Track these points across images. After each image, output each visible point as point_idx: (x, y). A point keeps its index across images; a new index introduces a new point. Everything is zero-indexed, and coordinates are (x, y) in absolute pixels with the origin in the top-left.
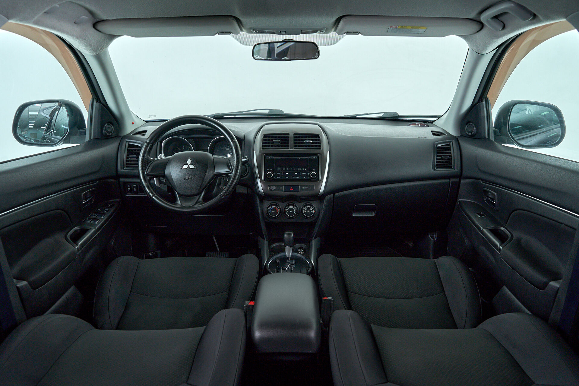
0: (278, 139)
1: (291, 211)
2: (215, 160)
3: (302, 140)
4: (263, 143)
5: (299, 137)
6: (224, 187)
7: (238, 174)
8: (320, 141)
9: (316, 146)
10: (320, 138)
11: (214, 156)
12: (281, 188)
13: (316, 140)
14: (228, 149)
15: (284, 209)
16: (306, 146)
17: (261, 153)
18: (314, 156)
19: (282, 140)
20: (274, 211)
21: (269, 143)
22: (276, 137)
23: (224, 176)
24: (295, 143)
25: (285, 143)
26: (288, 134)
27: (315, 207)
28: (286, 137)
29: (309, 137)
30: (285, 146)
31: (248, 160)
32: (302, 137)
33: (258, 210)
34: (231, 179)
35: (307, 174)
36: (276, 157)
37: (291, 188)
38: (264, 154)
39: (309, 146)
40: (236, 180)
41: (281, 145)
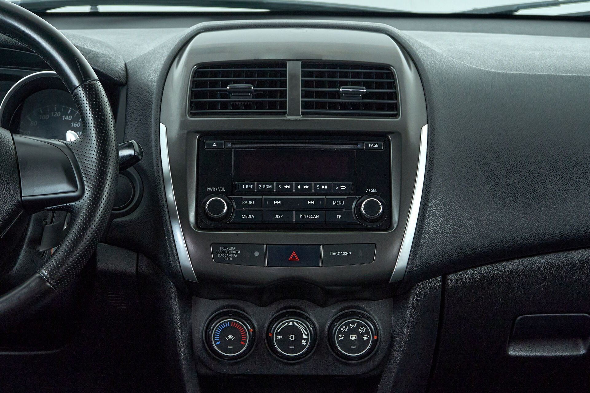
0: (248, 82)
1: (292, 337)
2: (21, 151)
3: (332, 84)
4: (194, 94)
5: (322, 74)
6: (53, 250)
7: (103, 201)
8: (395, 87)
9: (380, 107)
10: (393, 78)
11: (18, 138)
12: (257, 254)
13: (379, 85)
14: (67, 118)
15: (265, 328)
16: (344, 106)
17: (185, 131)
18: (372, 141)
19: (260, 84)
20: (230, 337)
21: (213, 95)
22: (238, 74)
23: (54, 210)
24: (306, 94)
25: (273, 94)
26: (282, 64)
27: (378, 323)
28: (275, 74)
29: (356, 75)
30: (272, 105)
31: (141, 153)
32: (333, 75)
33: (174, 335)
34: (80, 220)
35: (348, 203)
36: (237, 146)
37: (294, 254)
38: (197, 132)
39: (356, 106)
40: (95, 223)
41: (257, 103)
